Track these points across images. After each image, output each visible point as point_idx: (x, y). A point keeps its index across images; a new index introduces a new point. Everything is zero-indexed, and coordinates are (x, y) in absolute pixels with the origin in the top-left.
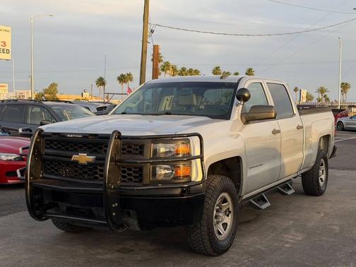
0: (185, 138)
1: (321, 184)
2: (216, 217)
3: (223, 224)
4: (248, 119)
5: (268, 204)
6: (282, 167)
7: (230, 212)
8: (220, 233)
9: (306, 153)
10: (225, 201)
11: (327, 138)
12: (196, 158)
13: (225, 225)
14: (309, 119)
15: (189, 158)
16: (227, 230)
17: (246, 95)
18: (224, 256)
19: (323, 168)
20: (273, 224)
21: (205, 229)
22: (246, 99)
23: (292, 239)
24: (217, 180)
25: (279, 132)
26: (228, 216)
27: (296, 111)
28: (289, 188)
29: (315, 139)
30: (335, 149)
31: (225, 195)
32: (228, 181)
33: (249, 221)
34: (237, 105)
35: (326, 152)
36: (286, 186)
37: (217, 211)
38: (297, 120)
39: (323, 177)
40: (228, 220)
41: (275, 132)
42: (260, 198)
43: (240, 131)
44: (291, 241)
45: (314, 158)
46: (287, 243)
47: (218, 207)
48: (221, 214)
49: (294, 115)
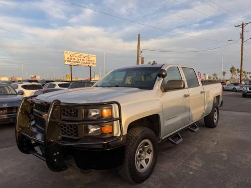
0: (109, 105)
1: (215, 121)
2: (139, 156)
4: (166, 88)
5: (181, 140)
6: (190, 116)
7: (151, 151)
8: (142, 167)
9: (206, 106)
10: (147, 144)
11: (218, 97)
12: (116, 119)
13: (147, 160)
14: (208, 88)
16: (148, 164)
17: (164, 73)
18: (145, 183)
19: (216, 113)
22: (164, 76)
25: (188, 96)
26: (150, 154)
27: (200, 83)
28: (196, 127)
29: (211, 98)
30: (222, 102)
31: (147, 141)
32: (149, 131)
34: (159, 80)
35: (218, 104)
36: (193, 126)
37: (140, 152)
38: (201, 88)
39: (216, 118)
40: (150, 157)
41: (186, 96)
43: (160, 97)
45: (211, 109)
47: (141, 149)
48: (142, 155)
49: (199, 85)
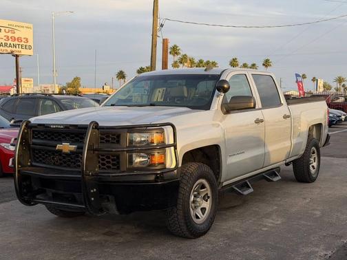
0: (160, 128)
1: (313, 171)
2: (194, 202)
3: (202, 209)
4: (228, 109)
5: (251, 190)
6: (266, 155)
7: (209, 197)
8: (197, 217)
9: (294, 141)
10: (203, 187)
11: (319, 126)
12: (170, 146)
13: (203, 210)
14: (297, 109)
15: (163, 146)
16: (205, 215)
17: (226, 86)
18: (201, 238)
19: (315, 155)
20: (257, 209)
21: (181, 213)
22: (225, 91)
23: (272, 223)
24: (193, 167)
25: (262, 121)
26: (207, 201)
27: (283, 100)
28: (276, 175)
29: (304, 128)
30: (328, 137)
31: (204, 181)
32: (206, 168)
33: (235, 207)
34: (218, 96)
35: (316, 140)
36: (273, 172)
37: (195, 196)
38: (284, 109)
39: (315, 164)
40: (207, 205)
41: (258, 121)
42: (243, 184)
43: (221, 121)
44: (269, 225)
45: (304, 147)
46: (266, 226)
47: (196, 193)
48: (198, 199)
49: (281, 104)
